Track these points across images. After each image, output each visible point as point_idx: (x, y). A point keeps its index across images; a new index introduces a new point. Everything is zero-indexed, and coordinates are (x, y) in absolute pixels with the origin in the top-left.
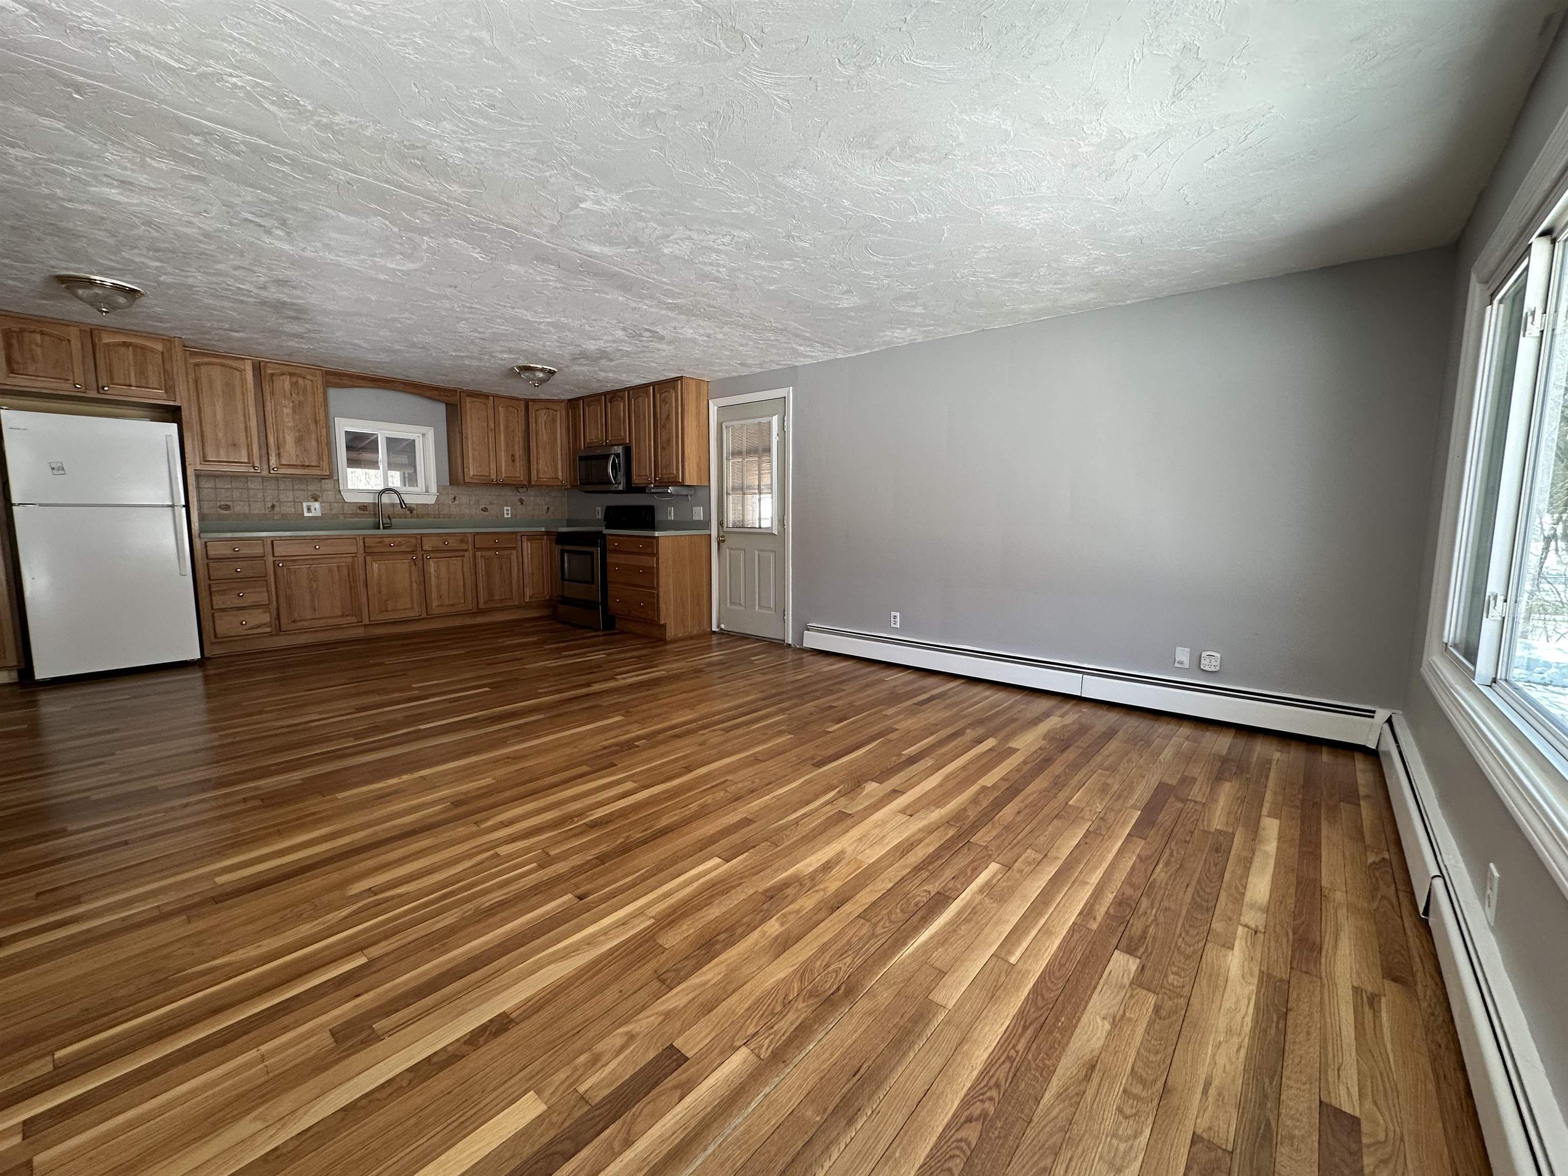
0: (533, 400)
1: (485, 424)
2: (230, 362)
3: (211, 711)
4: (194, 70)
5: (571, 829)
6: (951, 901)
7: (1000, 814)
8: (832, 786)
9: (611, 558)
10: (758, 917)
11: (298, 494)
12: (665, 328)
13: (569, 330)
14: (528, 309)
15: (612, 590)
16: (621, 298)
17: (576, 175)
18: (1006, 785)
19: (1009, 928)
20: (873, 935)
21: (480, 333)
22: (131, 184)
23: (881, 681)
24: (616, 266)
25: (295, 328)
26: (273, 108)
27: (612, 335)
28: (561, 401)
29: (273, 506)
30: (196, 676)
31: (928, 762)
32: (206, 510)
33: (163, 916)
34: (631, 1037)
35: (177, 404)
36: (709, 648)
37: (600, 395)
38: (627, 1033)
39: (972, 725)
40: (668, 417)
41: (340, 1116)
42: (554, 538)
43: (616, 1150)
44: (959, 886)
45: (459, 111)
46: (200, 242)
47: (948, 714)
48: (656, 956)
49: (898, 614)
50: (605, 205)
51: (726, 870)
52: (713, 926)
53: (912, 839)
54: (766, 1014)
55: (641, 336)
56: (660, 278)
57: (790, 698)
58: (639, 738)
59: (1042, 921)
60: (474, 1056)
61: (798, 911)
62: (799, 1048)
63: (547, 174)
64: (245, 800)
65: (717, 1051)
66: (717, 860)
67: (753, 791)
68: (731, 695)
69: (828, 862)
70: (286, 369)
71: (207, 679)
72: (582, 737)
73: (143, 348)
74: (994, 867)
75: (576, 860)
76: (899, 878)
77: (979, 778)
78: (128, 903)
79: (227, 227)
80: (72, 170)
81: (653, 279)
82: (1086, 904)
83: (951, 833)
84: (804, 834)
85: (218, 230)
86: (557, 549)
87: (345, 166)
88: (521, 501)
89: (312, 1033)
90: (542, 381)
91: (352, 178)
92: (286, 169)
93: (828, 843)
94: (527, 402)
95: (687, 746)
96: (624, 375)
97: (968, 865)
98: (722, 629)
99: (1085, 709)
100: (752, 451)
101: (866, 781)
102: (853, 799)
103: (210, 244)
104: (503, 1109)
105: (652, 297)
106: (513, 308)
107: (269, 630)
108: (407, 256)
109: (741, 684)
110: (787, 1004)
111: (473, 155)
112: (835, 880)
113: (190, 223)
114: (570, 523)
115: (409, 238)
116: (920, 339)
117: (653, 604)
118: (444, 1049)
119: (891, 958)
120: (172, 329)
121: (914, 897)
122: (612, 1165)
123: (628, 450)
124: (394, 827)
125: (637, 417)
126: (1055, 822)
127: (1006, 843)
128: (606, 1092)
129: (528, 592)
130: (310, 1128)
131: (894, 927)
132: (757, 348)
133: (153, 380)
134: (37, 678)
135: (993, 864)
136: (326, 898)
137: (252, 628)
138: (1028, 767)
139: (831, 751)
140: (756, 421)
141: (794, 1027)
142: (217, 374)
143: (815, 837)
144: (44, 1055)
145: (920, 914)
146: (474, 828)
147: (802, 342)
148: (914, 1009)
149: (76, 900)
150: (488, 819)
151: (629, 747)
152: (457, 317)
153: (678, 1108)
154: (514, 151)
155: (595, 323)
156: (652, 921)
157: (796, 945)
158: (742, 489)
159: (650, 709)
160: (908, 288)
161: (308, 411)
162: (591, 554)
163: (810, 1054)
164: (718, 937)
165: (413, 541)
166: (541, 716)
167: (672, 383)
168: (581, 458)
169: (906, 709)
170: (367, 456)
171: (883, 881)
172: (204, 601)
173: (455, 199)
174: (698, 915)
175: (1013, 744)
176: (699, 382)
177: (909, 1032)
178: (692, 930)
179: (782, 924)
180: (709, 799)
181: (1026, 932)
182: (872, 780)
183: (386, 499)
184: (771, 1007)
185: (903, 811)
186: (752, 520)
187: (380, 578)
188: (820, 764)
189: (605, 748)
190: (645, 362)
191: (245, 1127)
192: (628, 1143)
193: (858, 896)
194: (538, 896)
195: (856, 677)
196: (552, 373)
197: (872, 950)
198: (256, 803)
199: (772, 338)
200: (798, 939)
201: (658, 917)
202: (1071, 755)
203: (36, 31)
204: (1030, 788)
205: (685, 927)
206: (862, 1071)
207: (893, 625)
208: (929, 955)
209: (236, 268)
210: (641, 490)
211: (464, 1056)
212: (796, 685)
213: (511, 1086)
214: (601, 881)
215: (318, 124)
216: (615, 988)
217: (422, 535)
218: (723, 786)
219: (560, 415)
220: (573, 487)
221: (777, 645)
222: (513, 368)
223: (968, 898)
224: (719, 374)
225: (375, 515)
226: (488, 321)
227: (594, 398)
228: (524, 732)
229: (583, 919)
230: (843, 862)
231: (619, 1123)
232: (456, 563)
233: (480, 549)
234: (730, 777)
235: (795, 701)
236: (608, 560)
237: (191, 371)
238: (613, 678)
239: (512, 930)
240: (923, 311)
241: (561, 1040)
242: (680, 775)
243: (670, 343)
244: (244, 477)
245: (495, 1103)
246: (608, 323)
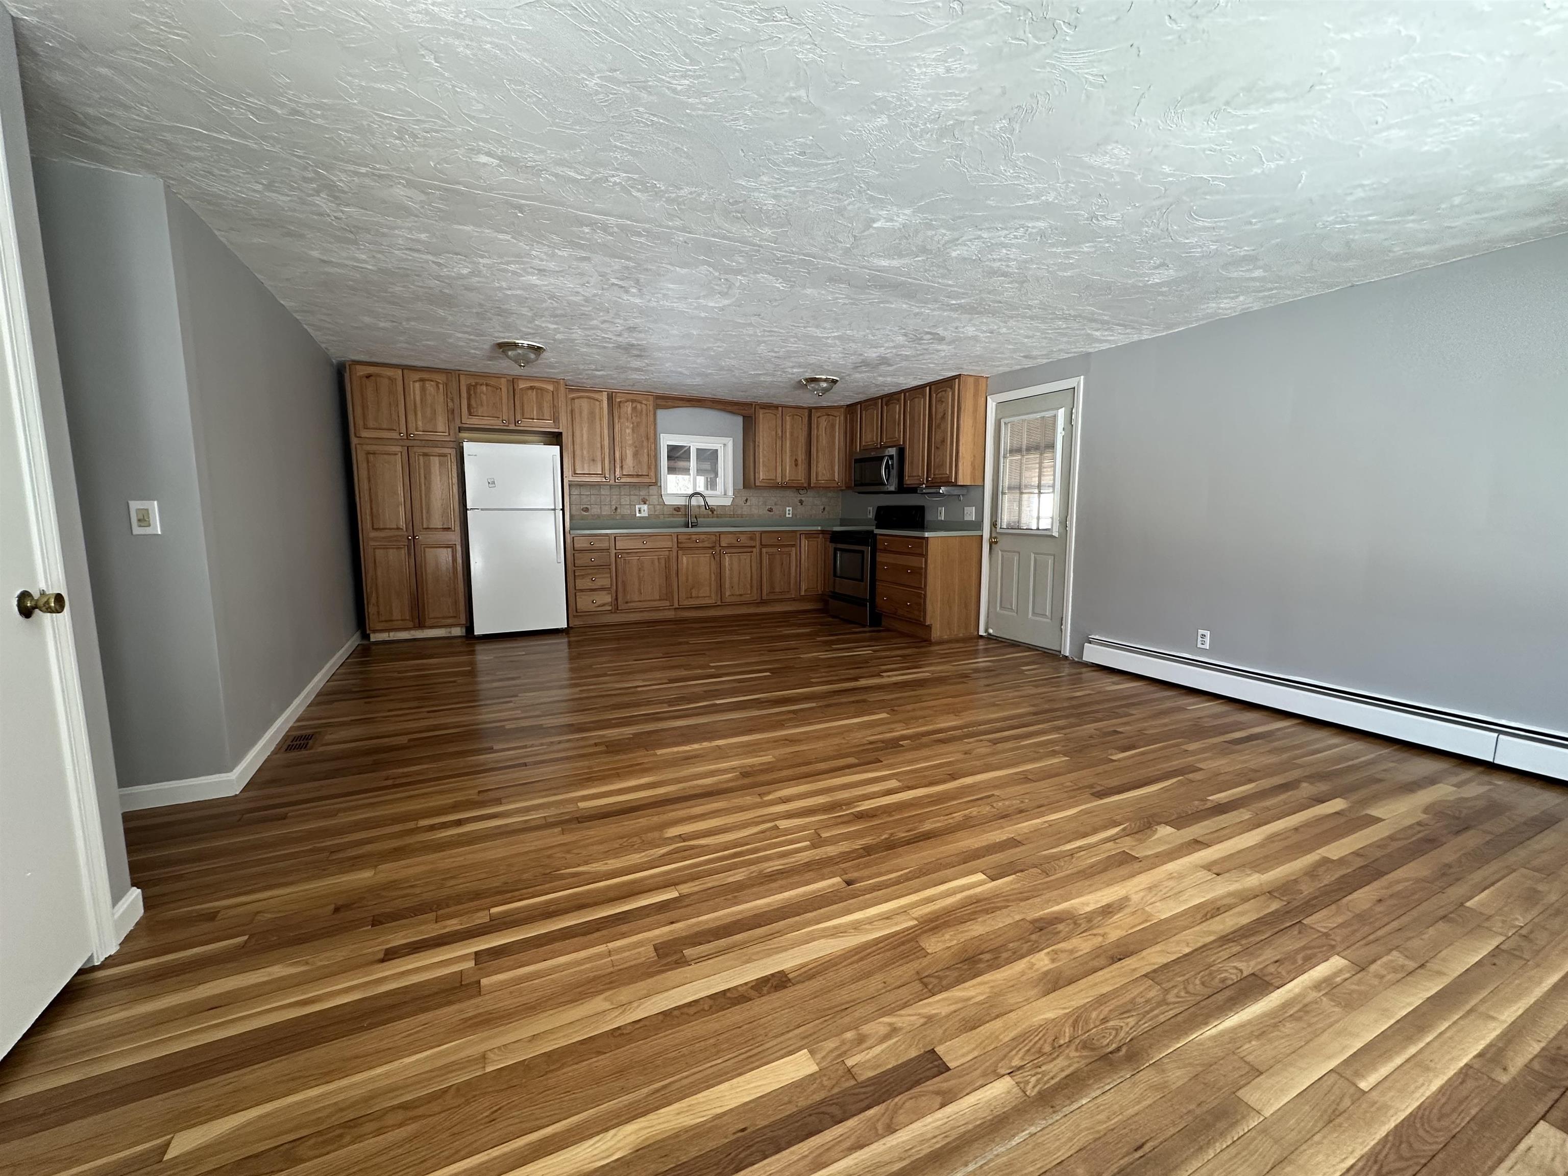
0: (816, 408)
1: (774, 433)
2: (592, 395)
3: (572, 670)
4: (590, 178)
5: (840, 816)
6: (1271, 988)
7: (1349, 898)
8: (1115, 821)
9: (881, 558)
10: (1026, 947)
11: (633, 497)
12: (946, 329)
13: (854, 341)
14: (817, 327)
15: (880, 587)
16: (904, 306)
17: (871, 199)
18: (1360, 862)
19: (1358, 1045)
20: (1164, 1002)
21: (776, 352)
22: (544, 270)
23: (1181, 709)
24: (903, 276)
25: (636, 363)
26: (639, 194)
27: (893, 341)
28: (839, 407)
29: (616, 509)
30: (563, 641)
31: (1244, 815)
32: (574, 513)
33: (547, 825)
34: (894, 1030)
35: (560, 431)
36: (975, 653)
37: (877, 398)
38: (890, 1024)
39: (1312, 778)
40: (944, 417)
41: (661, 1017)
42: (828, 536)
43: (880, 1132)
44: (1284, 973)
45: (775, 164)
46: (583, 306)
47: (1273, 759)
48: (918, 958)
49: (1208, 633)
50: (896, 221)
51: (991, 889)
52: (977, 943)
53: (1219, 903)
54: (1033, 1050)
55: (921, 339)
56: (946, 281)
57: (1067, 717)
58: (904, 738)
59: (1413, 1050)
60: (758, 1002)
61: (1072, 951)
62: (1071, 1099)
63: (846, 203)
64: (596, 745)
65: (978, 1072)
66: (980, 877)
67: (1021, 811)
68: (998, 705)
69: (1109, 906)
70: (631, 397)
71: (570, 644)
72: (849, 729)
73: (541, 389)
74: (1336, 962)
75: (844, 847)
76: (1199, 944)
77: (1320, 846)
78: (527, 810)
79: (600, 292)
80: (513, 267)
81: (939, 283)
82: (1490, 1046)
83: (1275, 906)
84: (1080, 868)
85: (595, 295)
86: (831, 547)
87: (684, 229)
88: (801, 502)
89: (640, 944)
90: (825, 391)
91: (688, 238)
92: (642, 240)
93: (1109, 884)
94: (810, 410)
95: (951, 753)
96: (902, 378)
97: (1297, 951)
98: (989, 634)
99: (1500, 782)
100: (1033, 448)
101: (1159, 823)
102: (1141, 841)
103: (587, 306)
104: (782, 1057)
105: (936, 301)
106: (805, 327)
107: (610, 608)
108: (724, 294)
109: (1010, 695)
110: (1057, 1048)
111: (783, 199)
112: (1117, 928)
113: (578, 293)
114: (843, 522)
115: (726, 280)
116: (1256, 307)
117: (920, 605)
118: (735, 988)
119: (1186, 1033)
120: (559, 373)
121: (1220, 971)
122: (876, 1144)
123: (901, 451)
124: (699, 786)
125: (912, 419)
126: (1441, 925)
127: (1359, 935)
128: (871, 1074)
129: (803, 587)
130: (640, 1020)
131: (1192, 1000)
132: (1045, 338)
133: (547, 412)
134: (476, 633)
135: (1337, 957)
136: (650, 836)
137: (599, 606)
138: (1396, 845)
139: (1115, 782)
140: (1038, 415)
141: (1063, 1074)
142: (584, 405)
143: (1092, 875)
144: (483, 909)
145: (1228, 993)
146: (758, 800)
147: (1099, 326)
148: (1217, 1101)
149: (498, 801)
150: (769, 793)
151: (894, 745)
152: (758, 341)
153: (939, 1114)
154: (819, 188)
155: (877, 332)
156: (916, 922)
157: (1069, 988)
158: (1019, 489)
159: (914, 710)
160: (1245, 250)
161: (642, 430)
162: (862, 552)
163: (1083, 1109)
164: (981, 956)
165: (713, 538)
166: (814, 705)
167: (949, 382)
168: (856, 461)
169: (1214, 746)
170: (681, 464)
171: (1178, 943)
172: (571, 585)
173: (766, 240)
174: (961, 928)
175: (1375, 811)
176: (977, 378)
177: (1208, 1126)
178: (955, 942)
179: (1053, 960)
180: (974, 811)
181: (1387, 1055)
182: (1166, 823)
183: (694, 502)
184: (1038, 1045)
185: (1208, 867)
186: (1030, 521)
187: (687, 569)
188: (1100, 795)
189: (871, 743)
190: (924, 364)
191: (598, 1004)
192: (891, 1129)
193: (1144, 953)
194: (811, 873)
195: (1146, 702)
196: (834, 382)
197: (1162, 1018)
198: (603, 748)
199: (1064, 326)
200: (1071, 982)
201: (921, 920)
202: (1471, 840)
203: (502, 174)
204: (1399, 874)
205: (947, 937)
206: (1147, 1148)
207: (1199, 645)
208: (1238, 1045)
209: (604, 322)
210: (913, 490)
211: (751, 1000)
212: (1074, 702)
213: (789, 1039)
214: (866, 872)
215: (668, 200)
216: (879, 977)
217: (720, 533)
218: (989, 800)
219: (839, 420)
220: (848, 488)
221: (1052, 656)
222: (801, 381)
223: (1297, 990)
224: (1001, 368)
225: (686, 515)
226: (784, 341)
227: (870, 403)
228: (800, 718)
229: (851, 904)
230: (1127, 911)
231: (883, 1106)
232: (745, 558)
233: (766, 546)
234: (996, 793)
235: (1072, 720)
236: (878, 559)
237: (569, 402)
238: (878, 675)
239: (789, 899)
240: (1263, 274)
241: (829, 1012)
242: (944, 781)
243: (949, 344)
244: (598, 485)
245: (775, 1049)
246: (890, 330)
